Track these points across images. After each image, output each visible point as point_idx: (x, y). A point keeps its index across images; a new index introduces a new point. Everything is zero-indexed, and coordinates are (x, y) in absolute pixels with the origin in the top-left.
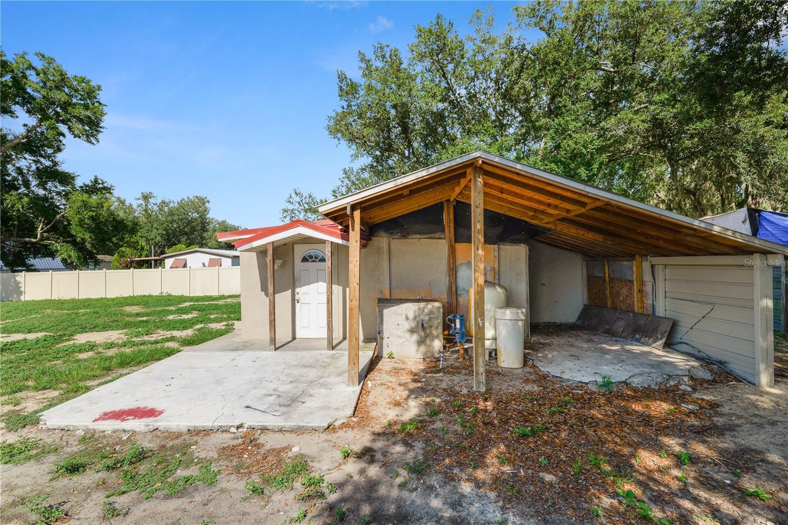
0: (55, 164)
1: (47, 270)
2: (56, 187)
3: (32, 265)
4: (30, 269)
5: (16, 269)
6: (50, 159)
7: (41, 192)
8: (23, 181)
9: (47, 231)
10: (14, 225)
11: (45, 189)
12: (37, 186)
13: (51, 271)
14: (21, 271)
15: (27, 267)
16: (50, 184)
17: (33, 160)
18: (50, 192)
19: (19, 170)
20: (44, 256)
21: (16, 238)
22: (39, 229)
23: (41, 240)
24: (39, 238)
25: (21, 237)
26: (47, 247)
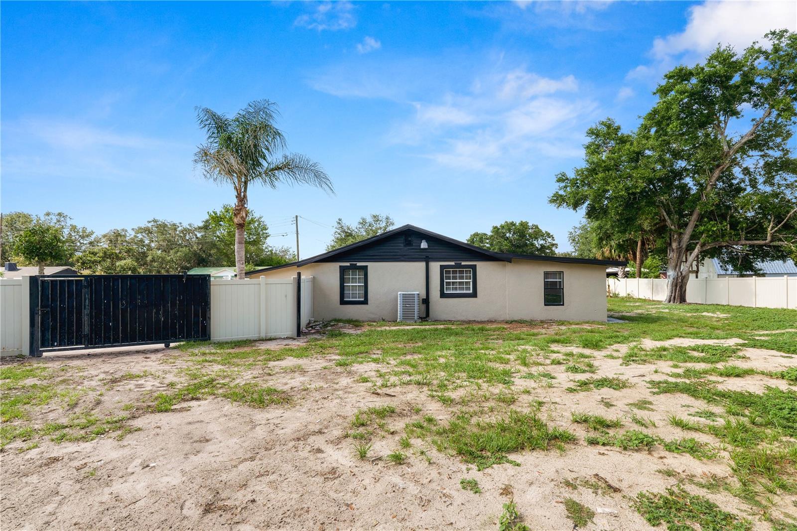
0: (786, 152)
1: (781, 275)
2: (786, 180)
3: (761, 270)
4: (759, 274)
5: (745, 273)
6: (781, 148)
7: (768, 189)
8: (750, 180)
9: (779, 231)
10: (742, 229)
11: (773, 185)
12: (765, 182)
13: (786, 276)
14: (751, 276)
15: (755, 271)
16: (777, 178)
17: (761, 156)
18: (779, 186)
19: (746, 171)
20: (774, 258)
21: (743, 242)
22: (769, 229)
23: (771, 241)
24: (769, 238)
25: (750, 240)
26: (777, 248)
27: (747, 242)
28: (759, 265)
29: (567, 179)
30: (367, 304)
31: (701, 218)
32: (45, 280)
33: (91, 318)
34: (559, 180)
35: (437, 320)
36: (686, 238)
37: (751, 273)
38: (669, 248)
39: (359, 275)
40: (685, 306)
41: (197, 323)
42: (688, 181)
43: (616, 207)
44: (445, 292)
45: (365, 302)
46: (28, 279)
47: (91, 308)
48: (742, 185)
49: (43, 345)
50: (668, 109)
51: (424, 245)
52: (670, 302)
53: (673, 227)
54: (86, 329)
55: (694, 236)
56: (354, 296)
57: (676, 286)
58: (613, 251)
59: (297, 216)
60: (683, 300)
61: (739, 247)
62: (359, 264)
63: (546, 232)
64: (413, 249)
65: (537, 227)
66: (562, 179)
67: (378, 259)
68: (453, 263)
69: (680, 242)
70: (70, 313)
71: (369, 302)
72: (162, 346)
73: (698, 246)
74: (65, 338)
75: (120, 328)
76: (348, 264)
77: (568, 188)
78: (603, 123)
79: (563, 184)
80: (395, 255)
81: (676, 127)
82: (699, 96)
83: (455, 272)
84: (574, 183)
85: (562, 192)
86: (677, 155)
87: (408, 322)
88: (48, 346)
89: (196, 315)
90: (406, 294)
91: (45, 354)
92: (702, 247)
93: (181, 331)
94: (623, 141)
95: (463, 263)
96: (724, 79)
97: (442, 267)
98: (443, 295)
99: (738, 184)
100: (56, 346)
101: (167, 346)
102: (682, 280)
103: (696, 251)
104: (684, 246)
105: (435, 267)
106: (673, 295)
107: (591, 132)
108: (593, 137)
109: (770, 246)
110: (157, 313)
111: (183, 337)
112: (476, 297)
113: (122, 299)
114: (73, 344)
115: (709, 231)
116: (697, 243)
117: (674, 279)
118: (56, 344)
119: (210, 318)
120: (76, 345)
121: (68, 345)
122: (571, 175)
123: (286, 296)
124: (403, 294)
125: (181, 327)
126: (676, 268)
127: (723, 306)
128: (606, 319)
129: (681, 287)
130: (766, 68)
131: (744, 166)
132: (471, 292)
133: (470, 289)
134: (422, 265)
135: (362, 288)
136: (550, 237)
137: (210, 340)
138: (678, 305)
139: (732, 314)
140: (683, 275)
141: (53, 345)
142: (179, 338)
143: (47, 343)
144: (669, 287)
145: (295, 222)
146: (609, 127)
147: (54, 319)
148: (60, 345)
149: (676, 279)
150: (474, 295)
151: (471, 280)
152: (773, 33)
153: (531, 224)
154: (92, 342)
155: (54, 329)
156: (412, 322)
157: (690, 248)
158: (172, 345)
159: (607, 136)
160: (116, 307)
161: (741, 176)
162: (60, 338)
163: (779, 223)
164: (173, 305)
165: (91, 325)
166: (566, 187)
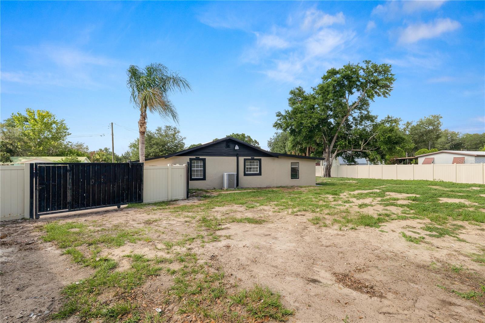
0: (369, 112)
3: (357, 162)
5: (351, 163)
6: (367, 110)
9: (365, 146)
14: (353, 165)
15: (355, 163)
16: (364, 123)
21: (353, 150)
22: (362, 145)
23: (362, 150)
24: (362, 149)
25: (355, 149)
26: (365, 153)
27: (354, 150)
28: (356, 160)
29: (281, 115)
30: (205, 180)
31: (338, 138)
32: (41, 166)
33: (73, 191)
34: (277, 116)
35: (242, 188)
36: (331, 147)
37: (353, 163)
38: (324, 152)
39: (201, 163)
40: (330, 178)
41: (136, 193)
42: (332, 120)
43: (306, 131)
44: (246, 173)
45: (204, 179)
46: (29, 165)
47: (73, 185)
48: (352, 125)
49: (40, 211)
50: (328, 87)
51: (237, 148)
52: (324, 177)
53: (326, 142)
54: (69, 199)
55: (335, 146)
56: (197, 175)
57: (327, 169)
58: (296, 152)
59: (112, 124)
60: (329, 176)
61: (350, 152)
62: (201, 157)
63: (255, 140)
64: (230, 150)
65: (249, 137)
66: (279, 115)
67: (210, 155)
68: (250, 158)
69: (329, 149)
70: (59, 188)
71: (206, 179)
72: (116, 207)
73: (336, 151)
74: (55, 205)
75: (91, 197)
76: (194, 157)
77: (282, 120)
78: (297, 89)
79: (279, 118)
80: (221, 153)
81: (332, 97)
82: (340, 84)
83: (251, 162)
84: (285, 117)
85: (279, 122)
86: (328, 108)
87: (231, 189)
88: (44, 211)
89: (136, 188)
90: (230, 174)
91: (41, 217)
92: (338, 151)
93: (127, 198)
94: (306, 99)
95: (255, 158)
96: (350, 78)
97: (245, 160)
98: (245, 175)
99: (350, 124)
100: (50, 211)
101: (119, 207)
102: (330, 167)
103: (335, 153)
104: (331, 151)
105: (241, 159)
106: (326, 173)
107: (292, 93)
108: (293, 95)
109: (362, 152)
110: (113, 187)
111: (128, 201)
112: (261, 175)
113: (92, 179)
114: (60, 209)
115: (341, 145)
116: (336, 150)
117: (326, 166)
118: (49, 209)
119: (143, 189)
120: (63, 209)
121: (57, 210)
122: (283, 113)
123: (181, 176)
124: (229, 174)
125: (127, 195)
126: (327, 161)
127: (345, 178)
128: (315, 185)
129: (329, 170)
130: (363, 75)
131: (354, 116)
132: (258, 172)
133: (258, 171)
134: (235, 158)
135: (201, 171)
137: (143, 202)
138: (327, 178)
139: (358, 181)
140: (330, 164)
141: (47, 211)
142: (126, 202)
143: (42, 208)
144: (324, 170)
145: (111, 127)
146: (300, 91)
147: (48, 193)
148: (52, 210)
149: (327, 166)
150: (260, 174)
151: (258, 167)
152: (366, 61)
153: (246, 135)
154: (73, 207)
155: (48, 198)
156: (233, 189)
157: (333, 152)
158: (122, 206)
159: (299, 95)
160: (88, 184)
161: (352, 120)
162: (52, 205)
163: (366, 142)
164: (123, 181)
165: (73, 195)
166: (281, 119)
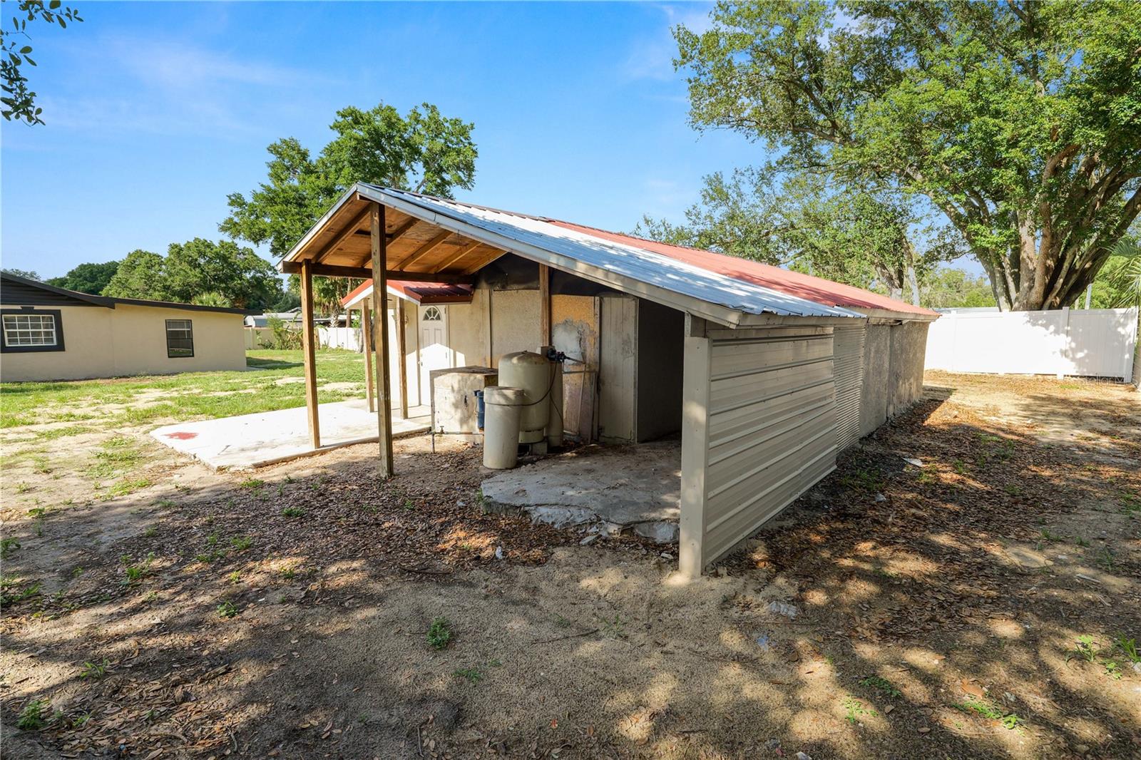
136: (270, 270)
